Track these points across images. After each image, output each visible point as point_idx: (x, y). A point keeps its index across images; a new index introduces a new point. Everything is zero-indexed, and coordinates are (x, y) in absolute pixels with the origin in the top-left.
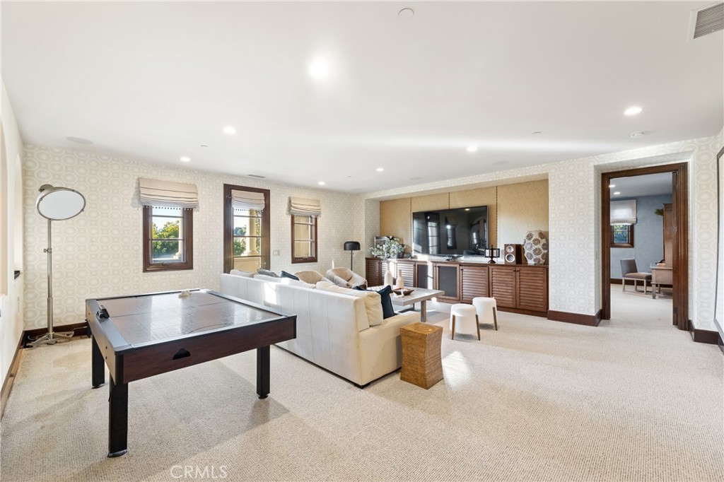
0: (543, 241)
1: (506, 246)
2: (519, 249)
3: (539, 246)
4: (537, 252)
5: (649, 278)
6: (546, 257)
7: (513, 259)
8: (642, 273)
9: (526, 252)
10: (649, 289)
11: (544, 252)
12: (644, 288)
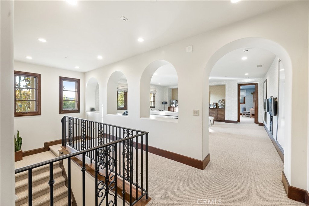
0: (224, 102)
1: (213, 103)
2: (217, 104)
3: (223, 103)
4: (222, 105)
5: (249, 112)
6: (224, 106)
7: (215, 107)
8: (247, 111)
9: (219, 105)
10: (249, 116)
11: (224, 105)
12: (248, 116)
